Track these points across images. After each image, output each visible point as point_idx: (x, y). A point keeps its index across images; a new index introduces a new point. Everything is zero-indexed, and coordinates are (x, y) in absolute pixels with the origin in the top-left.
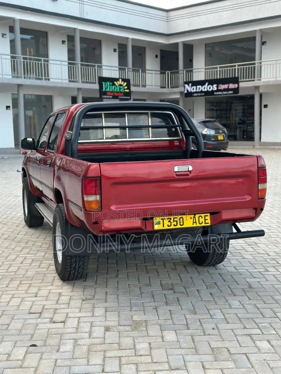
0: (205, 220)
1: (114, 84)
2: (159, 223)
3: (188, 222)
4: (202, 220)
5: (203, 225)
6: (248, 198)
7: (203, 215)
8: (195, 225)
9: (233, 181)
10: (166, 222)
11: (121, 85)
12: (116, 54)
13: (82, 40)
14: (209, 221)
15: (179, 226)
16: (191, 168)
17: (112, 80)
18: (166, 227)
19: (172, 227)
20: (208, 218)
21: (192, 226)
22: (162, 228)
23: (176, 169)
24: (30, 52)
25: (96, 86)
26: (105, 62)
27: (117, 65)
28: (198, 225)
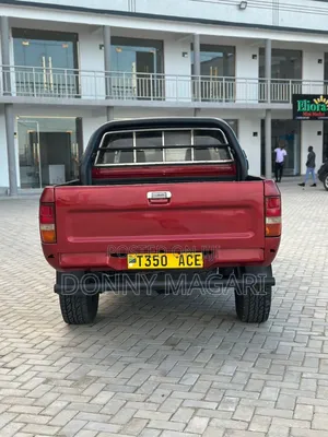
0: (196, 260)
1: (312, 102)
2: (134, 261)
3: (173, 262)
4: (192, 260)
5: (193, 266)
6: (251, 235)
7: (193, 254)
8: (182, 266)
9: (230, 213)
10: (144, 260)
11: (322, 103)
12: (322, 66)
13: (275, 52)
14: (201, 262)
15: (160, 266)
16: (169, 195)
17: (311, 98)
18: (143, 267)
19: (152, 267)
20: (200, 258)
21: (178, 266)
22: (138, 267)
23: (149, 195)
24: (214, 71)
25: (290, 106)
26: (306, 76)
27: (322, 79)
28: (186, 266)
